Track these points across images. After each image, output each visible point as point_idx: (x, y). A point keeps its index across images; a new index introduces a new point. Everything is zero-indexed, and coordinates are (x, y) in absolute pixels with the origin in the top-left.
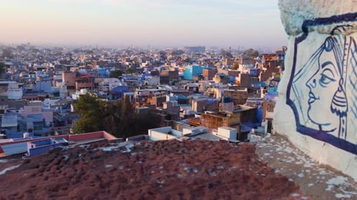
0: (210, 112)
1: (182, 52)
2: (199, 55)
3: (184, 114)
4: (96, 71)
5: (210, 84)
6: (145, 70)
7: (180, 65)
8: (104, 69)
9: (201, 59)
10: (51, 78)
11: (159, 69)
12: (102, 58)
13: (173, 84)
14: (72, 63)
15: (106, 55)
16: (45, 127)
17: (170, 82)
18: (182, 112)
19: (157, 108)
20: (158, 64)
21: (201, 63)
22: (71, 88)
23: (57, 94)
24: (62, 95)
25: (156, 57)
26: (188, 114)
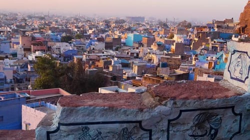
0: (149, 75)
1: (123, 21)
2: (139, 24)
3: (126, 76)
4: (49, 35)
5: (149, 50)
6: (92, 36)
7: (123, 33)
8: (56, 34)
9: (141, 28)
10: (9, 41)
11: (104, 36)
12: (54, 25)
13: (117, 50)
14: (27, 28)
15: (57, 22)
16: (6, 83)
17: (114, 48)
18: (125, 74)
19: (104, 70)
20: (103, 31)
21: (141, 32)
22: (28, 50)
23: (15, 55)
24: (19, 56)
25: (102, 26)
26: (130, 76)
